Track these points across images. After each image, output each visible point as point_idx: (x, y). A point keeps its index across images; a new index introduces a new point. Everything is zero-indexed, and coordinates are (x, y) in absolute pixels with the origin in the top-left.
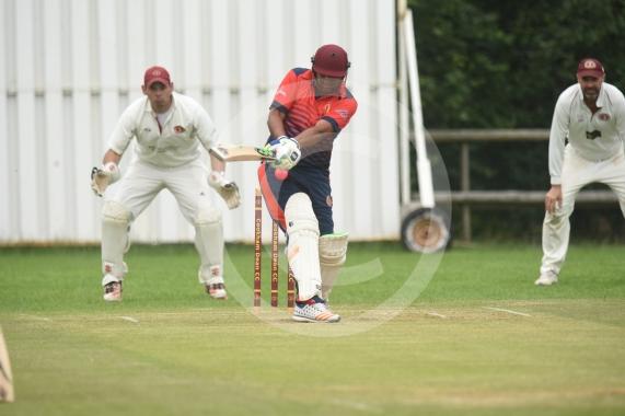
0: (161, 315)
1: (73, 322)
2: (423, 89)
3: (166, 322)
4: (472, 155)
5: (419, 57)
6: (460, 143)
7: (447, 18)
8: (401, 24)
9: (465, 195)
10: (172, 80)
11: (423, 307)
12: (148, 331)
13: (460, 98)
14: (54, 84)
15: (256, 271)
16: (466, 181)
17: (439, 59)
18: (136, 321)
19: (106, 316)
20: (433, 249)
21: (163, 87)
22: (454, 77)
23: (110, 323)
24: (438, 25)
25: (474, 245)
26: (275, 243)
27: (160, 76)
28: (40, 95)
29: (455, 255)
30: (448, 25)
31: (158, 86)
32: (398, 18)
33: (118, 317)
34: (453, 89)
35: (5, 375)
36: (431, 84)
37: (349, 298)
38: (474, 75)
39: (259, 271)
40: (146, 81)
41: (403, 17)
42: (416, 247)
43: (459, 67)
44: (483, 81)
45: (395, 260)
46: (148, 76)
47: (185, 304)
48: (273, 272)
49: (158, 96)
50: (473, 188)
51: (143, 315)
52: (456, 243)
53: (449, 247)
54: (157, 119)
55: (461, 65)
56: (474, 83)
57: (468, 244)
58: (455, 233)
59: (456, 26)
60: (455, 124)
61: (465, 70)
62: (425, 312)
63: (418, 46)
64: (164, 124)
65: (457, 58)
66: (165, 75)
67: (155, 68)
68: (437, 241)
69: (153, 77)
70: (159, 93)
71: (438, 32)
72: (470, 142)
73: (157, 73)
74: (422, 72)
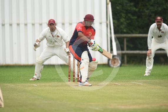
0: (43, 84)
1: (20, 86)
2: (114, 23)
3: (45, 86)
4: (127, 41)
5: (113, 15)
6: (124, 38)
7: (120, 4)
8: (108, 6)
9: (125, 52)
11: (114, 82)
12: (40, 88)
13: (124, 26)
14: (14, 22)
16: (125, 48)
17: (118, 15)
18: (37, 86)
19: (28, 84)
20: (117, 66)
21: (53, 24)
22: (122, 20)
23: (29, 86)
24: (118, 6)
25: (127, 65)
27: (53, 22)
28: (11, 25)
29: (122, 68)
30: (121, 6)
31: (52, 24)
32: (107, 4)
33: (32, 84)
34: (122, 23)
35: (1, 100)
36: (116, 22)
37: (94, 79)
38: (128, 20)
39: (70, 72)
40: (49, 23)
41: (109, 4)
42: (112, 66)
43: (123, 17)
44: (130, 21)
45: (106, 69)
46: (49, 21)
47: (50, 81)
48: (73, 72)
49: (52, 27)
50: (127, 50)
51: (39, 84)
52: (123, 65)
53: (121, 66)
54: (51, 33)
55: (124, 17)
56: (128, 22)
57: (126, 65)
58: (123, 62)
59: (123, 6)
60: (123, 33)
61: (125, 18)
62: (114, 83)
63: (113, 12)
64: (54, 35)
65: (123, 15)
67: (51, 20)
68: (118, 64)
69: (51, 22)
70: (52, 26)
71: (118, 8)
72: (126, 37)
73: (52, 21)
74: (113, 18)
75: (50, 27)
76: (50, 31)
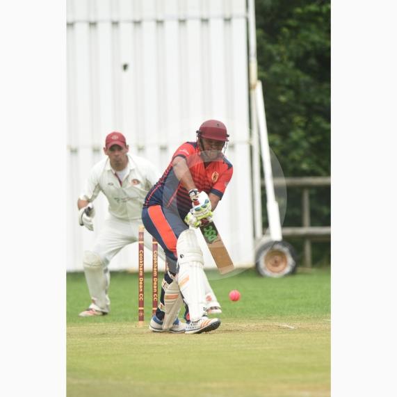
2: (271, 145)
4: (311, 197)
5: (268, 120)
6: (303, 187)
7: (290, 87)
8: (253, 92)
9: (306, 230)
10: (127, 143)
11: (276, 320)
13: (301, 152)
15: (140, 293)
16: (307, 218)
17: (284, 120)
20: (281, 274)
21: (120, 148)
22: (296, 135)
24: (283, 93)
25: (314, 270)
26: (155, 269)
27: (118, 140)
29: (298, 278)
30: (291, 93)
31: (116, 148)
32: (250, 88)
34: (296, 145)
36: (278, 141)
38: (312, 134)
39: (143, 292)
40: (107, 144)
41: (254, 87)
42: (267, 273)
43: (300, 127)
44: (319, 138)
46: (109, 140)
48: (154, 293)
49: (117, 156)
50: (312, 224)
52: (300, 269)
53: (293, 272)
54: (116, 175)
55: (302, 124)
56: (313, 140)
57: (309, 270)
58: (299, 262)
59: (297, 93)
60: (297, 173)
61: (305, 128)
62: (277, 324)
63: (267, 110)
64: (123, 179)
65: (298, 119)
66: (122, 139)
67: (114, 134)
68: (284, 268)
69: (113, 140)
70: (117, 153)
71: (283, 99)
72: (310, 187)
73: (115, 137)
74: (270, 131)
75: (110, 157)
76: (109, 167)
